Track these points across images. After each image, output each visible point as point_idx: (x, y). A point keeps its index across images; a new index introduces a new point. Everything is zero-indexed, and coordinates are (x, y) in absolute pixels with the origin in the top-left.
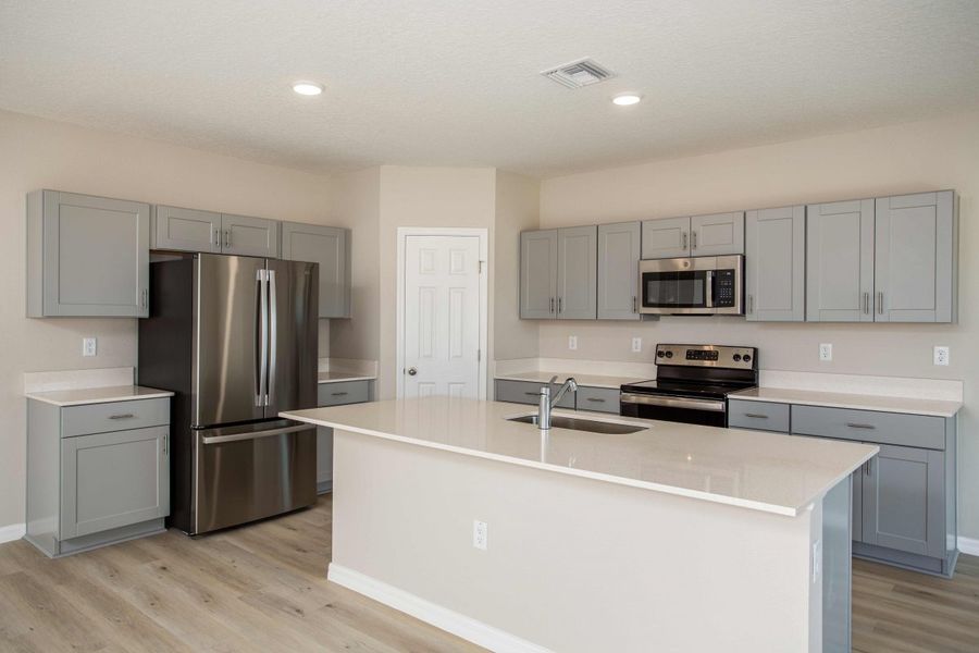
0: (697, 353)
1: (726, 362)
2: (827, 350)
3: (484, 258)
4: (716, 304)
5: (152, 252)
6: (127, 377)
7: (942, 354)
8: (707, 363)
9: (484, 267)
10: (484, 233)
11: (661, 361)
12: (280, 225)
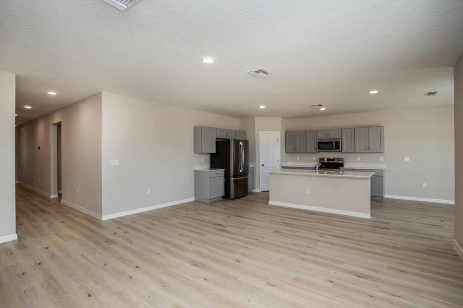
0: (329, 160)
1: (336, 161)
2: (359, 159)
3: (279, 138)
4: (335, 149)
5: (217, 138)
6: (208, 166)
7: (382, 159)
8: (332, 162)
9: (279, 141)
10: (279, 133)
11: (322, 161)
12: (235, 131)
